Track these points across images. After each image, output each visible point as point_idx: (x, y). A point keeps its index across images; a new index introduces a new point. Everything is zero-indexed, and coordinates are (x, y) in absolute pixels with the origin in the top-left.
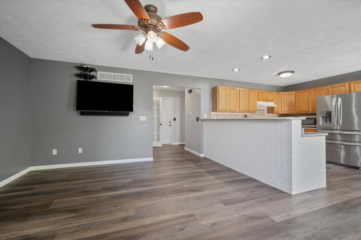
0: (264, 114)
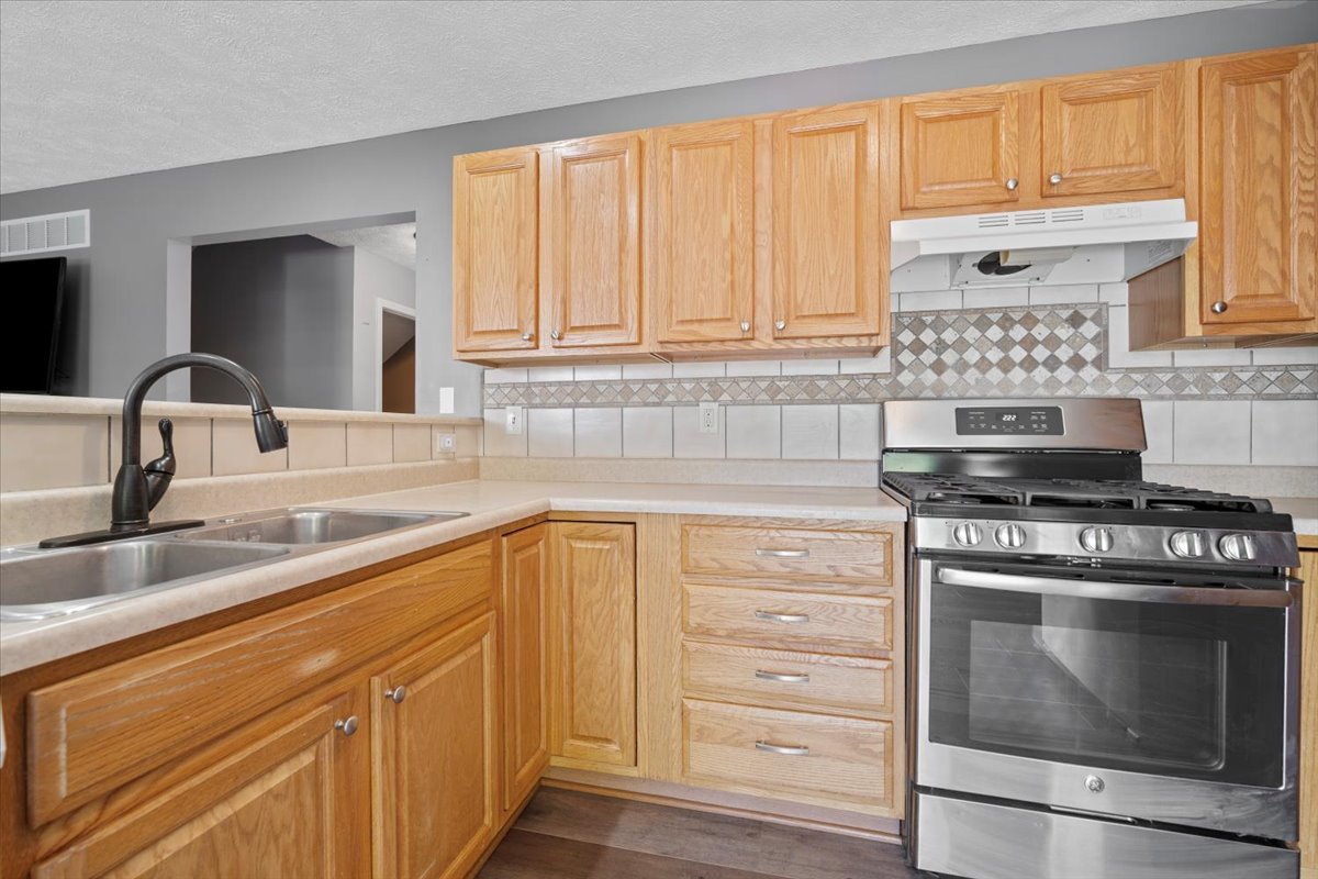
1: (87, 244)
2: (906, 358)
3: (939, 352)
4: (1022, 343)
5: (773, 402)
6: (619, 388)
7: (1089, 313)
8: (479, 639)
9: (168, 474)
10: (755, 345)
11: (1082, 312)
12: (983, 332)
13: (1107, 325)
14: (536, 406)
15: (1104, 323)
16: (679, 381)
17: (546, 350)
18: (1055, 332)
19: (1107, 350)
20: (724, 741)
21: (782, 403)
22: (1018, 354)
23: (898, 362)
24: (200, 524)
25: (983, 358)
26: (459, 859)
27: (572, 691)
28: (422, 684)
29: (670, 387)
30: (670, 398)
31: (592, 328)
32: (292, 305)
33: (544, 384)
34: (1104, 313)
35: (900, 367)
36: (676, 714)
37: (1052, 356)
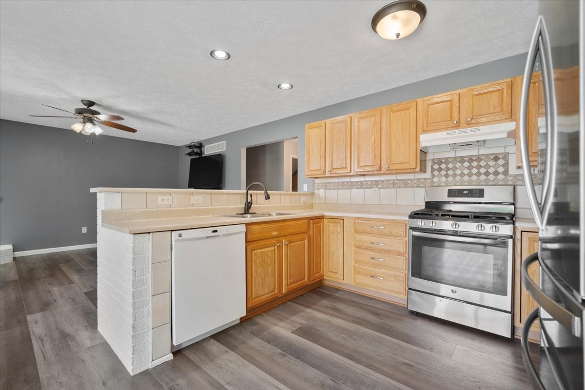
0: (501, 170)
1: (225, 150)
2: (436, 173)
3: (447, 171)
4: (476, 167)
5: (394, 187)
6: (350, 184)
7: (501, 156)
8: (304, 240)
9: (251, 204)
10: (381, 172)
11: (499, 156)
12: (462, 164)
13: (508, 160)
14: (328, 189)
15: (507, 159)
16: (366, 181)
17: (327, 174)
18: (489, 163)
19: (508, 169)
20: (364, 275)
21: (396, 188)
22: (475, 171)
23: (433, 174)
24: (255, 213)
25: (462, 172)
26: (299, 283)
27: (329, 260)
28: (292, 244)
29: (364, 183)
30: (364, 186)
31: (338, 168)
32: (268, 158)
33: (330, 183)
34: (507, 156)
35: (434, 176)
36: (353, 268)
37: (487, 171)
